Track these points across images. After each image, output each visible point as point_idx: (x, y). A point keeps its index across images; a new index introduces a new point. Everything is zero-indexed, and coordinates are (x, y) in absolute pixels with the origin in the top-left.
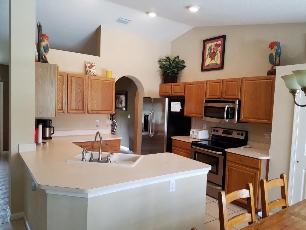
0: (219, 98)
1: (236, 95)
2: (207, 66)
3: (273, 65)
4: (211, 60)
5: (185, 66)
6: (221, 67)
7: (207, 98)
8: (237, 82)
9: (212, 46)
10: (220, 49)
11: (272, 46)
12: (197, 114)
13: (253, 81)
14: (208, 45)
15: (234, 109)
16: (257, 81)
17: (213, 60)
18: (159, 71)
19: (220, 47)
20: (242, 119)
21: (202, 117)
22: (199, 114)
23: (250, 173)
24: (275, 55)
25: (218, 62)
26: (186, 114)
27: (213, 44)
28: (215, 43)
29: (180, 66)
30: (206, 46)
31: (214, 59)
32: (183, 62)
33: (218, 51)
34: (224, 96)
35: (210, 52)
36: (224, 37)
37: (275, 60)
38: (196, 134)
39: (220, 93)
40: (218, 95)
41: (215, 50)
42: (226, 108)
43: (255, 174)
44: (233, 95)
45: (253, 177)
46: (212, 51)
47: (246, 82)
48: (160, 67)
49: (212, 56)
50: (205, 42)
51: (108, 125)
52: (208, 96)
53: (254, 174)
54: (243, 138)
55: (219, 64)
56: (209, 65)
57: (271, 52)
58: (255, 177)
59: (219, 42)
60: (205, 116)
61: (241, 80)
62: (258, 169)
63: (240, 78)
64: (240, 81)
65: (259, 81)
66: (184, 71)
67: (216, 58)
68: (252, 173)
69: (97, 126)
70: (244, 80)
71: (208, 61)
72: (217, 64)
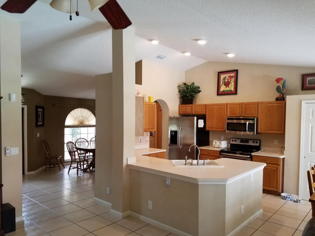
0: (240, 117)
1: (253, 114)
2: (222, 91)
3: (280, 94)
4: (226, 87)
5: (201, 91)
6: (235, 93)
7: (228, 116)
8: (254, 105)
9: (226, 77)
10: (233, 79)
11: (278, 80)
12: (219, 128)
13: (267, 105)
14: (222, 76)
15: (253, 124)
16: (270, 105)
17: (227, 87)
18: (178, 94)
19: (234, 78)
20: (259, 131)
21: (225, 131)
22: (221, 129)
23: (272, 168)
24: (282, 87)
25: (233, 89)
26: (207, 129)
27: (227, 75)
28: (229, 75)
29: (196, 91)
30: (221, 77)
31: (229, 87)
32: (199, 87)
33: (232, 81)
34: (244, 115)
35: (225, 81)
36: (237, 71)
37: (282, 91)
38: (219, 144)
39: (239, 113)
40: (238, 113)
41: (229, 80)
42: (247, 124)
43: (277, 168)
44: (251, 114)
45: (275, 170)
46: (226, 81)
47: (262, 105)
48: (179, 92)
49: (227, 84)
50: (219, 73)
51: (147, 141)
52: (229, 115)
53: (275, 168)
54: (258, 145)
55: (233, 90)
56: (223, 91)
57: (278, 85)
58: (277, 170)
59: (233, 75)
60: (228, 129)
61: (258, 103)
62: (278, 165)
63: (256, 102)
64: (256, 104)
65: (272, 105)
66: (200, 94)
67: (230, 86)
68: (274, 168)
69: (141, 142)
70: (260, 104)
71: (223, 88)
72: (231, 91)
